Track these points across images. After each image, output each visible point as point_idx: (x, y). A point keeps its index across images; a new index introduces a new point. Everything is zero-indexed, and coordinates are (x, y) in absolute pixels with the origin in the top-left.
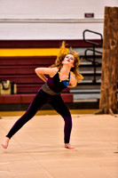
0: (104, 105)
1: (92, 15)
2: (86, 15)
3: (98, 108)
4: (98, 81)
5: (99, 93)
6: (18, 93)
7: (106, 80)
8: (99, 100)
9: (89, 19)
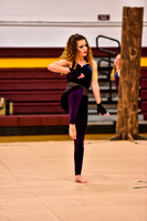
0: (121, 129)
1: (108, 17)
2: (100, 17)
3: (114, 133)
4: (114, 99)
5: (115, 113)
6: (15, 113)
7: (125, 97)
8: (115, 122)
9: (104, 22)
